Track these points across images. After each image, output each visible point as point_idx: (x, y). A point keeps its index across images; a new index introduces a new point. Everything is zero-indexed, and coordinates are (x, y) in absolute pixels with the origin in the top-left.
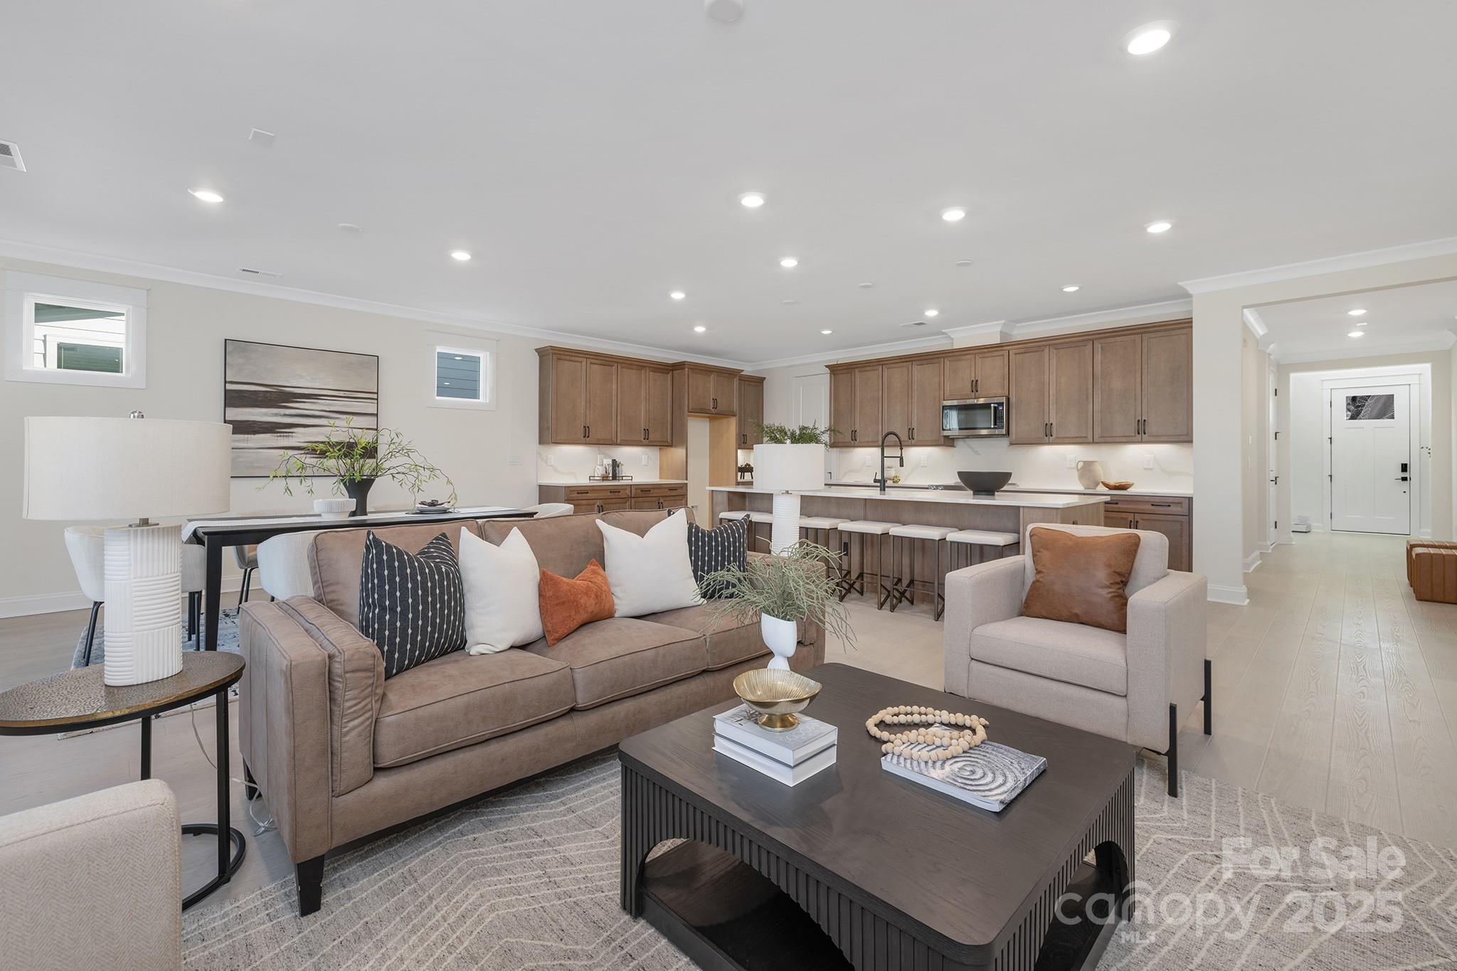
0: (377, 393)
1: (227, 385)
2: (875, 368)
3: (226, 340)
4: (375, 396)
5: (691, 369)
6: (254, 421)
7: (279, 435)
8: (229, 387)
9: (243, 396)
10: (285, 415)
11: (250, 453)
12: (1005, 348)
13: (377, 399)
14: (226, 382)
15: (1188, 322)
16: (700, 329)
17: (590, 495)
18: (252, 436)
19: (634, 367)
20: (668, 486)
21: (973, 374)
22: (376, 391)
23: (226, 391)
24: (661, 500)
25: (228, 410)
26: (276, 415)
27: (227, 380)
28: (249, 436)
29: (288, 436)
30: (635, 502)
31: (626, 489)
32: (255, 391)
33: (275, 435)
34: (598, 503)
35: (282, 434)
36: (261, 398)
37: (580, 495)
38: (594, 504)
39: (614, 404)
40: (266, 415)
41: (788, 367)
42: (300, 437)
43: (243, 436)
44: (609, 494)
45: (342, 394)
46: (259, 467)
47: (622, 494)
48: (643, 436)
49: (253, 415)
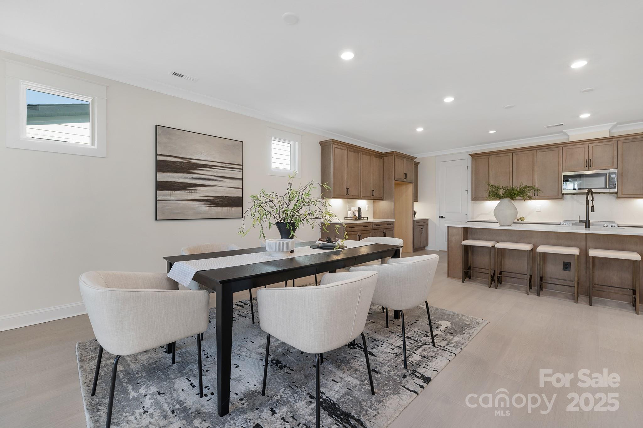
0: (242, 165)
1: (158, 157)
2: (507, 154)
3: (157, 126)
4: (241, 167)
5: (397, 156)
6: (174, 182)
7: (189, 191)
8: (159, 158)
9: (167, 165)
10: (192, 178)
11: (172, 203)
12: (614, 139)
13: (242, 169)
14: (157, 155)
16: (420, 130)
17: (356, 229)
18: (173, 192)
19: (368, 154)
20: (387, 223)
21: (587, 156)
22: (242, 164)
23: (157, 162)
24: (385, 231)
25: (159, 174)
26: (187, 178)
27: (158, 153)
28: (172, 192)
29: (194, 192)
30: (374, 232)
31: (370, 225)
32: (175, 162)
33: (187, 191)
34: (359, 233)
35: (191, 191)
36: (178, 167)
37: (351, 229)
38: (357, 234)
39: (359, 175)
40: (181, 178)
41: (435, 156)
42: (201, 193)
43: (168, 192)
44: (363, 228)
45: (223, 165)
46: (178, 213)
47: (369, 228)
48: (371, 195)
49: (173, 177)
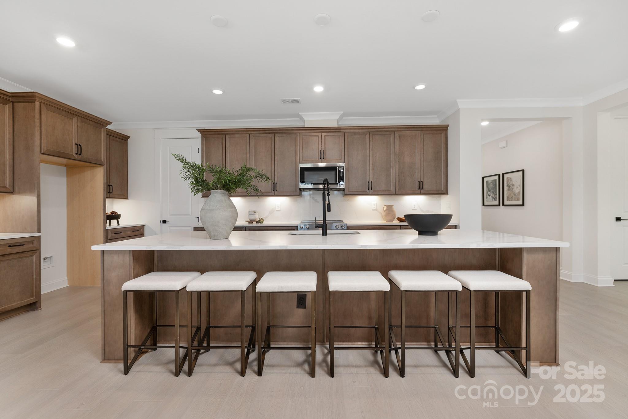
2: (243, 135)
12: (341, 131)
15: (445, 127)
21: (320, 147)
41: (154, 129)
